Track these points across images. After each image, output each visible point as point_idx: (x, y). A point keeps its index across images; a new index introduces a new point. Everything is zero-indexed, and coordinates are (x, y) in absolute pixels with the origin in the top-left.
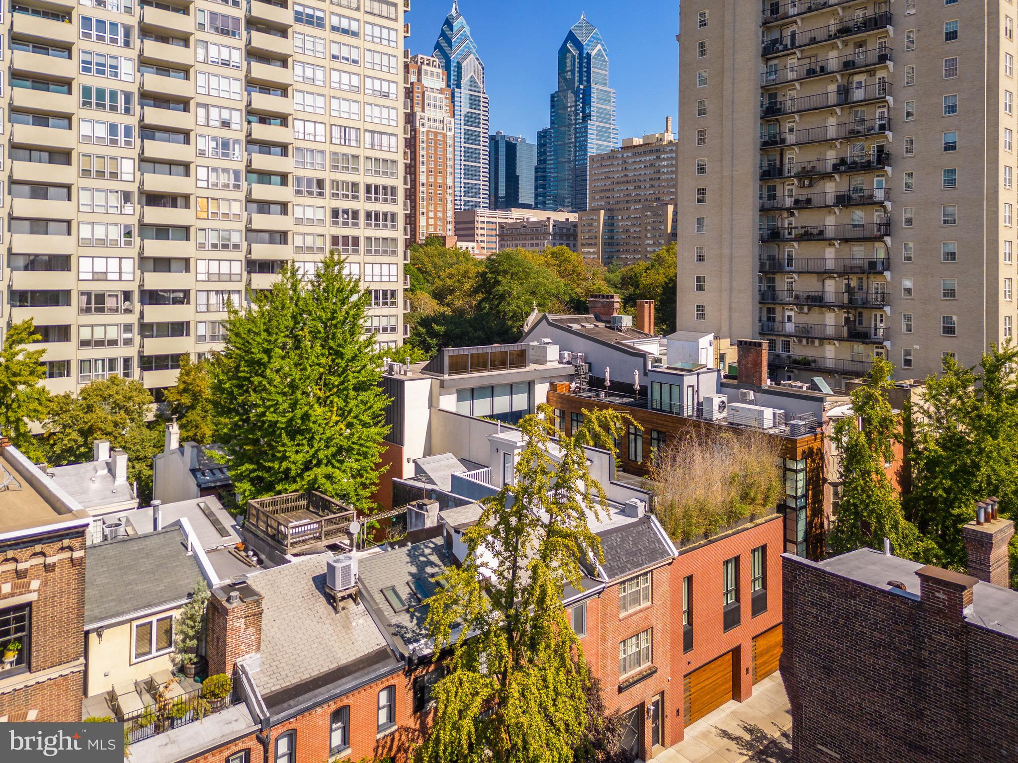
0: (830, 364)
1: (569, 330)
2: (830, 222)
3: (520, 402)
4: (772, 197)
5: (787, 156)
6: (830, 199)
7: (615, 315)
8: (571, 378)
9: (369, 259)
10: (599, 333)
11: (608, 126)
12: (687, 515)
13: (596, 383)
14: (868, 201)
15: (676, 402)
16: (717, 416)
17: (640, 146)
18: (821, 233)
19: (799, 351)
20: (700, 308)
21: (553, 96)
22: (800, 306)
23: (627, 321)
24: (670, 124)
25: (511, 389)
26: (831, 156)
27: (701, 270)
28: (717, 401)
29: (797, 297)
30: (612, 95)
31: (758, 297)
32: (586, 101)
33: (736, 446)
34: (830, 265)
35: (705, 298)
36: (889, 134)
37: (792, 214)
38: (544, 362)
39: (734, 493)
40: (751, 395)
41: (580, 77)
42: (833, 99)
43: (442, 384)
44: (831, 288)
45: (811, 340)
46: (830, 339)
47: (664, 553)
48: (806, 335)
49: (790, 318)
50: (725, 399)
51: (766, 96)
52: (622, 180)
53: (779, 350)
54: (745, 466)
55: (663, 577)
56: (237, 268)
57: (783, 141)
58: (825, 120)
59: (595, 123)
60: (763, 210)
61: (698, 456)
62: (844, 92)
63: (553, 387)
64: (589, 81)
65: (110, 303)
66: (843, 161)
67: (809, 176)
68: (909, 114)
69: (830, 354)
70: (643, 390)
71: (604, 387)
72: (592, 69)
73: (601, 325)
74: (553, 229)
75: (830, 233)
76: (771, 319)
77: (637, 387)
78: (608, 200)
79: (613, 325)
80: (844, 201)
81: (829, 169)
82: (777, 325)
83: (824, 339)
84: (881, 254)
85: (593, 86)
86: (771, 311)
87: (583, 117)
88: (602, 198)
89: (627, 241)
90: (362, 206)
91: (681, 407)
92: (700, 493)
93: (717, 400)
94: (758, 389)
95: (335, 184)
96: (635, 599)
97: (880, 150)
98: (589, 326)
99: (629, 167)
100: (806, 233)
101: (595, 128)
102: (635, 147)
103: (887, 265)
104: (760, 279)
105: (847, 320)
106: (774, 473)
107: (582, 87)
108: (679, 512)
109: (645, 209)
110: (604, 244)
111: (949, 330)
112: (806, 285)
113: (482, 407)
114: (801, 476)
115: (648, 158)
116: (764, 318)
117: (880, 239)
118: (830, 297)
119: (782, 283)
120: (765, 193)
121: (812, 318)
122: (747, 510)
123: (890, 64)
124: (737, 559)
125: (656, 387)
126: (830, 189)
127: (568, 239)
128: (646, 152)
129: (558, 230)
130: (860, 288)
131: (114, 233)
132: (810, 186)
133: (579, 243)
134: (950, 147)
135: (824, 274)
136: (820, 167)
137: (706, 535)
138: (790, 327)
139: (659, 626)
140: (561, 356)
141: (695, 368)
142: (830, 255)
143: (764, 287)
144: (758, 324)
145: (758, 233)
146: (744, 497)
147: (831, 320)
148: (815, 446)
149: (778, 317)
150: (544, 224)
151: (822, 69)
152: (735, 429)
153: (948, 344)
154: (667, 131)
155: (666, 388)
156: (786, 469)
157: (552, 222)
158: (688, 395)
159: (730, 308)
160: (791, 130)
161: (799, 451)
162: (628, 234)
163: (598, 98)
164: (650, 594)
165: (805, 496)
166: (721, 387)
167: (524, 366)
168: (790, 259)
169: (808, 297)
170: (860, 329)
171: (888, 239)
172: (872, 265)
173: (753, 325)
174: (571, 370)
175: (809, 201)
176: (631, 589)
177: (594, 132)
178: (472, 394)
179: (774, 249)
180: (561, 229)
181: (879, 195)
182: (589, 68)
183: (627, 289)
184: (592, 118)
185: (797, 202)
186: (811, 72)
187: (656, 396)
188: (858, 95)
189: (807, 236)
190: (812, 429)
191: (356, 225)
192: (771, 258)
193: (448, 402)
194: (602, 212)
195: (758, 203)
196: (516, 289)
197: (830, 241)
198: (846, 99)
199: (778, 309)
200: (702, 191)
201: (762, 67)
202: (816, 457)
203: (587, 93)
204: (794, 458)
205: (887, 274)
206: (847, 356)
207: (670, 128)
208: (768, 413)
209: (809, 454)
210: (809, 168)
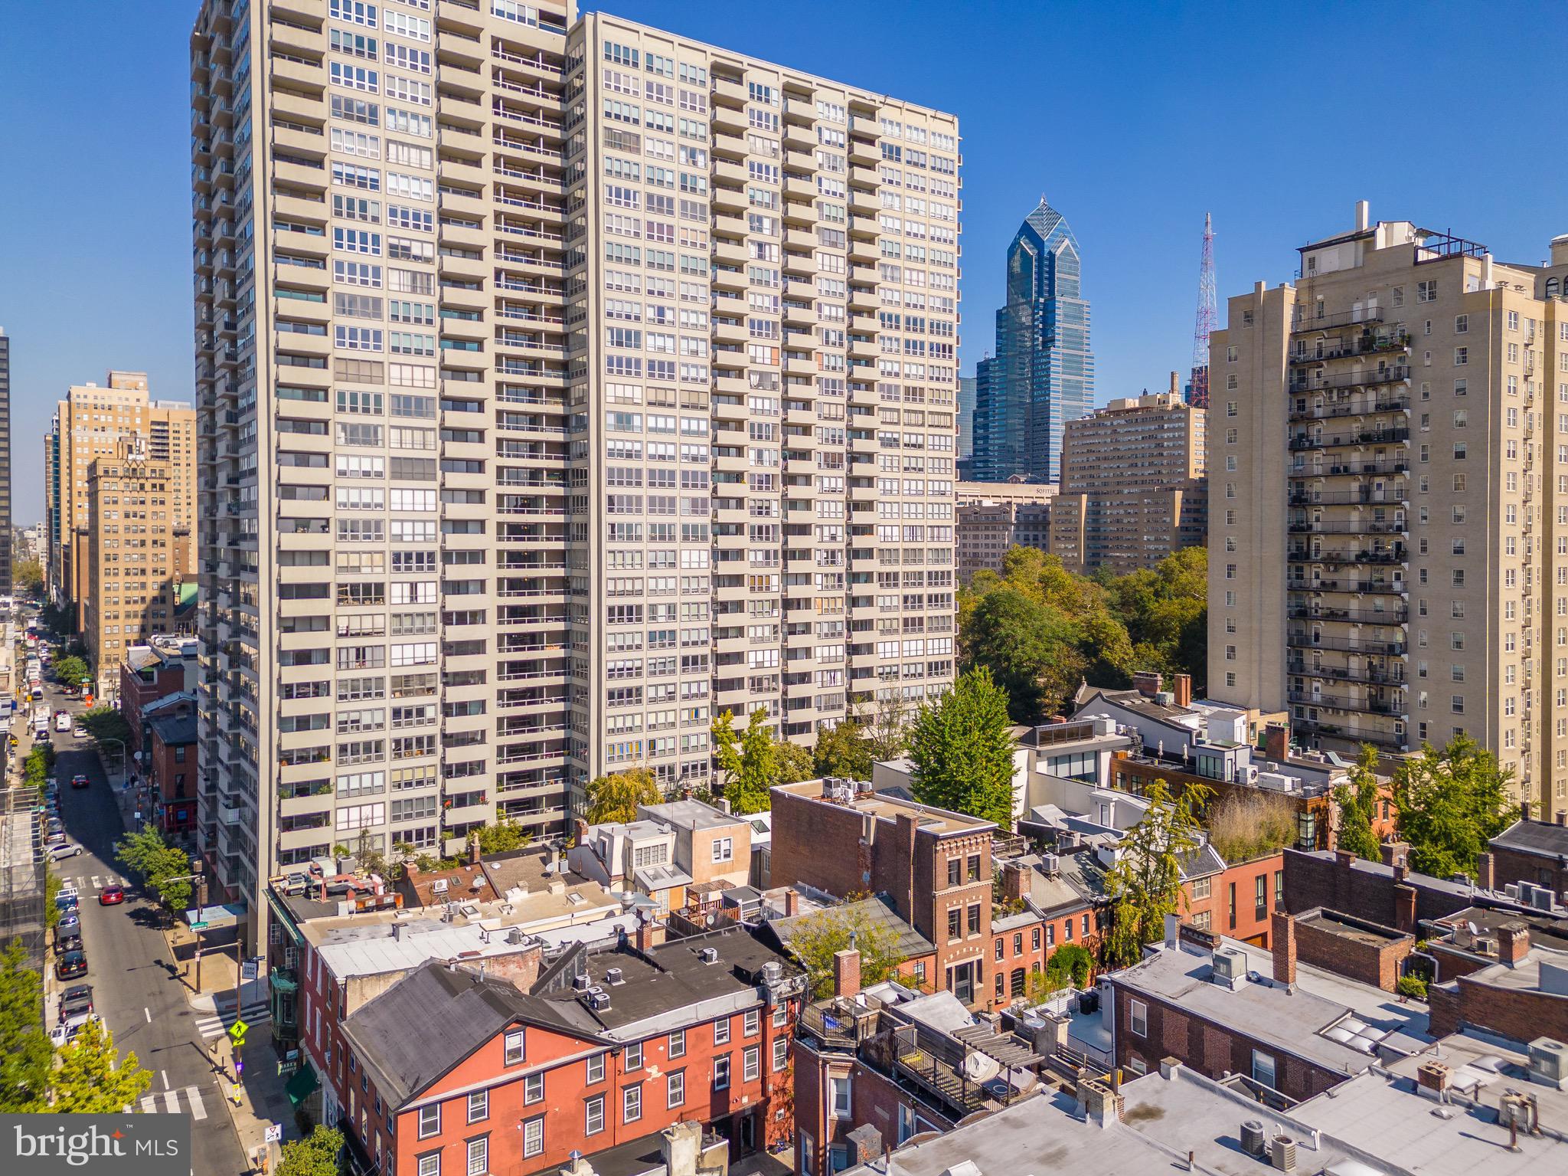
0: (1354, 733)
1: (1121, 706)
2: (1354, 605)
3: (1089, 766)
4: (1300, 577)
5: (1314, 542)
6: (1354, 586)
7: (1159, 692)
8: (1128, 747)
9: (931, 635)
10: (1146, 709)
11: (1080, 353)
12: (1232, 846)
13: (1150, 752)
14: (1387, 591)
15: (1218, 770)
16: (1251, 781)
17: (1135, 410)
18: (1346, 614)
19: (1325, 719)
20: (1230, 676)
21: (999, 313)
22: (1327, 680)
23: (1170, 698)
24: (1176, 381)
25: (1083, 757)
26: (1355, 547)
27: (1232, 640)
28: (1249, 771)
29: (1323, 670)
30: (1086, 309)
31: (1286, 668)
32: (1048, 320)
33: (1265, 803)
34: (1354, 644)
35: (1236, 666)
36: (1406, 534)
37: (1319, 595)
38: (1104, 734)
39: (1263, 834)
40: (1276, 767)
41: (1040, 286)
42: (1355, 497)
43: (1039, 753)
44: (1355, 664)
45: (1336, 710)
46: (1354, 711)
47: (1218, 867)
48: (1331, 705)
49: (1317, 689)
50: (1256, 768)
51: (1294, 485)
52: (1111, 455)
53: (1307, 717)
54: (1271, 817)
55: (1217, 881)
56: (841, 651)
57: (1310, 527)
58: (1349, 513)
59: (1061, 350)
60: (1291, 589)
61: (1238, 810)
62: (1366, 491)
63: (1115, 755)
64: (1052, 292)
65: (765, 684)
66: (1364, 554)
67: (1336, 562)
68: (1425, 518)
69: (1354, 723)
70: (1192, 761)
71: (1158, 757)
72: (1057, 275)
73: (1148, 700)
74: (1017, 518)
75: (1354, 615)
76: (1300, 689)
77: (1186, 757)
78: (1092, 481)
79: (1158, 701)
80: (1365, 588)
81: (1353, 558)
82: (1305, 695)
83: (1348, 711)
84: (1399, 638)
85: (1058, 298)
86: (1299, 681)
87: (1044, 343)
88: (1083, 477)
89: (1119, 534)
90: (926, 591)
91: (1223, 775)
92: (1240, 832)
93: (1250, 769)
94: (1281, 762)
95: (907, 575)
96: (1201, 893)
97: (1399, 545)
98: (1138, 702)
99: (1120, 439)
100: (1332, 613)
101: (1060, 357)
102: (1128, 411)
103: (1405, 648)
104: (1289, 652)
105: (1370, 695)
106: (1291, 822)
107: (1042, 300)
108: (1227, 843)
109: (1143, 494)
110: (1087, 538)
111: (1458, 708)
112: (1332, 660)
113: (1063, 770)
114: (1310, 825)
115: (1147, 428)
116: (1293, 688)
117: (1398, 625)
118: (1354, 672)
119: (1309, 658)
120: (1293, 574)
121: (1337, 690)
122: (1272, 845)
123: (1407, 473)
124: (1265, 876)
125: (1203, 759)
126: (1354, 576)
127: (1036, 528)
128: (1144, 421)
129: (1022, 518)
130: (1382, 666)
131: (767, 632)
132: (1336, 570)
133: (1052, 535)
134: (1459, 551)
135: (1349, 652)
136: (1343, 555)
137: (1244, 859)
138: (1317, 697)
139: (1214, 910)
140: (1118, 729)
141: (1231, 745)
142: (1354, 635)
143: (1292, 659)
144: (1286, 694)
145: (1286, 609)
146: (1270, 837)
147: (1355, 694)
148: (1322, 804)
149: (1306, 688)
150: (1004, 508)
151: (1346, 469)
152: (1264, 792)
153: (1457, 720)
154: (1172, 390)
155: (1211, 761)
156: (1299, 820)
157: (1014, 507)
158: (1228, 765)
159: (1260, 678)
160: (1318, 519)
161: (1309, 808)
162: (1120, 526)
163: (1066, 315)
164: (1209, 890)
165: (1314, 838)
166: (1253, 759)
167: (1091, 737)
168: (1317, 637)
169: (1334, 671)
170: (1381, 702)
171: (1405, 626)
172: (1391, 648)
173: (1282, 693)
174: (1127, 740)
175: (1334, 584)
176: (1198, 886)
177: (1060, 363)
178: (1055, 761)
179: (1302, 625)
180: (1027, 516)
181: (1397, 586)
182: (1052, 273)
183: (1130, 611)
184: (1057, 343)
185: (1323, 583)
186: (1335, 471)
187: (1203, 766)
188: (1378, 496)
189: (1332, 616)
190: (1320, 793)
191: (921, 607)
192: (1299, 632)
193: (1042, 767)
194: (1084, 497)
195: (1286, 582)
196: (1020, 633)
197: (1354, 623)
198: (1368, 498)
199: (1306, 680)
200: (1231, 568)
201: (1289, 459)
202: (1323, 813)
203: (1049, 310)
204: (1305, 813)
205: (1405, 657)
206: (1370, 727)
207: (1176, 387)
208: (1288, 781)
209: (1317, 810)
210: (1334, 554)
